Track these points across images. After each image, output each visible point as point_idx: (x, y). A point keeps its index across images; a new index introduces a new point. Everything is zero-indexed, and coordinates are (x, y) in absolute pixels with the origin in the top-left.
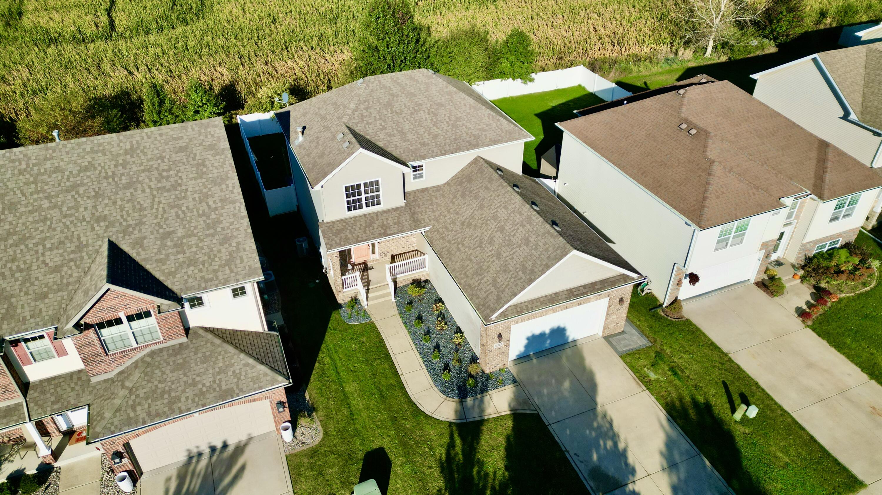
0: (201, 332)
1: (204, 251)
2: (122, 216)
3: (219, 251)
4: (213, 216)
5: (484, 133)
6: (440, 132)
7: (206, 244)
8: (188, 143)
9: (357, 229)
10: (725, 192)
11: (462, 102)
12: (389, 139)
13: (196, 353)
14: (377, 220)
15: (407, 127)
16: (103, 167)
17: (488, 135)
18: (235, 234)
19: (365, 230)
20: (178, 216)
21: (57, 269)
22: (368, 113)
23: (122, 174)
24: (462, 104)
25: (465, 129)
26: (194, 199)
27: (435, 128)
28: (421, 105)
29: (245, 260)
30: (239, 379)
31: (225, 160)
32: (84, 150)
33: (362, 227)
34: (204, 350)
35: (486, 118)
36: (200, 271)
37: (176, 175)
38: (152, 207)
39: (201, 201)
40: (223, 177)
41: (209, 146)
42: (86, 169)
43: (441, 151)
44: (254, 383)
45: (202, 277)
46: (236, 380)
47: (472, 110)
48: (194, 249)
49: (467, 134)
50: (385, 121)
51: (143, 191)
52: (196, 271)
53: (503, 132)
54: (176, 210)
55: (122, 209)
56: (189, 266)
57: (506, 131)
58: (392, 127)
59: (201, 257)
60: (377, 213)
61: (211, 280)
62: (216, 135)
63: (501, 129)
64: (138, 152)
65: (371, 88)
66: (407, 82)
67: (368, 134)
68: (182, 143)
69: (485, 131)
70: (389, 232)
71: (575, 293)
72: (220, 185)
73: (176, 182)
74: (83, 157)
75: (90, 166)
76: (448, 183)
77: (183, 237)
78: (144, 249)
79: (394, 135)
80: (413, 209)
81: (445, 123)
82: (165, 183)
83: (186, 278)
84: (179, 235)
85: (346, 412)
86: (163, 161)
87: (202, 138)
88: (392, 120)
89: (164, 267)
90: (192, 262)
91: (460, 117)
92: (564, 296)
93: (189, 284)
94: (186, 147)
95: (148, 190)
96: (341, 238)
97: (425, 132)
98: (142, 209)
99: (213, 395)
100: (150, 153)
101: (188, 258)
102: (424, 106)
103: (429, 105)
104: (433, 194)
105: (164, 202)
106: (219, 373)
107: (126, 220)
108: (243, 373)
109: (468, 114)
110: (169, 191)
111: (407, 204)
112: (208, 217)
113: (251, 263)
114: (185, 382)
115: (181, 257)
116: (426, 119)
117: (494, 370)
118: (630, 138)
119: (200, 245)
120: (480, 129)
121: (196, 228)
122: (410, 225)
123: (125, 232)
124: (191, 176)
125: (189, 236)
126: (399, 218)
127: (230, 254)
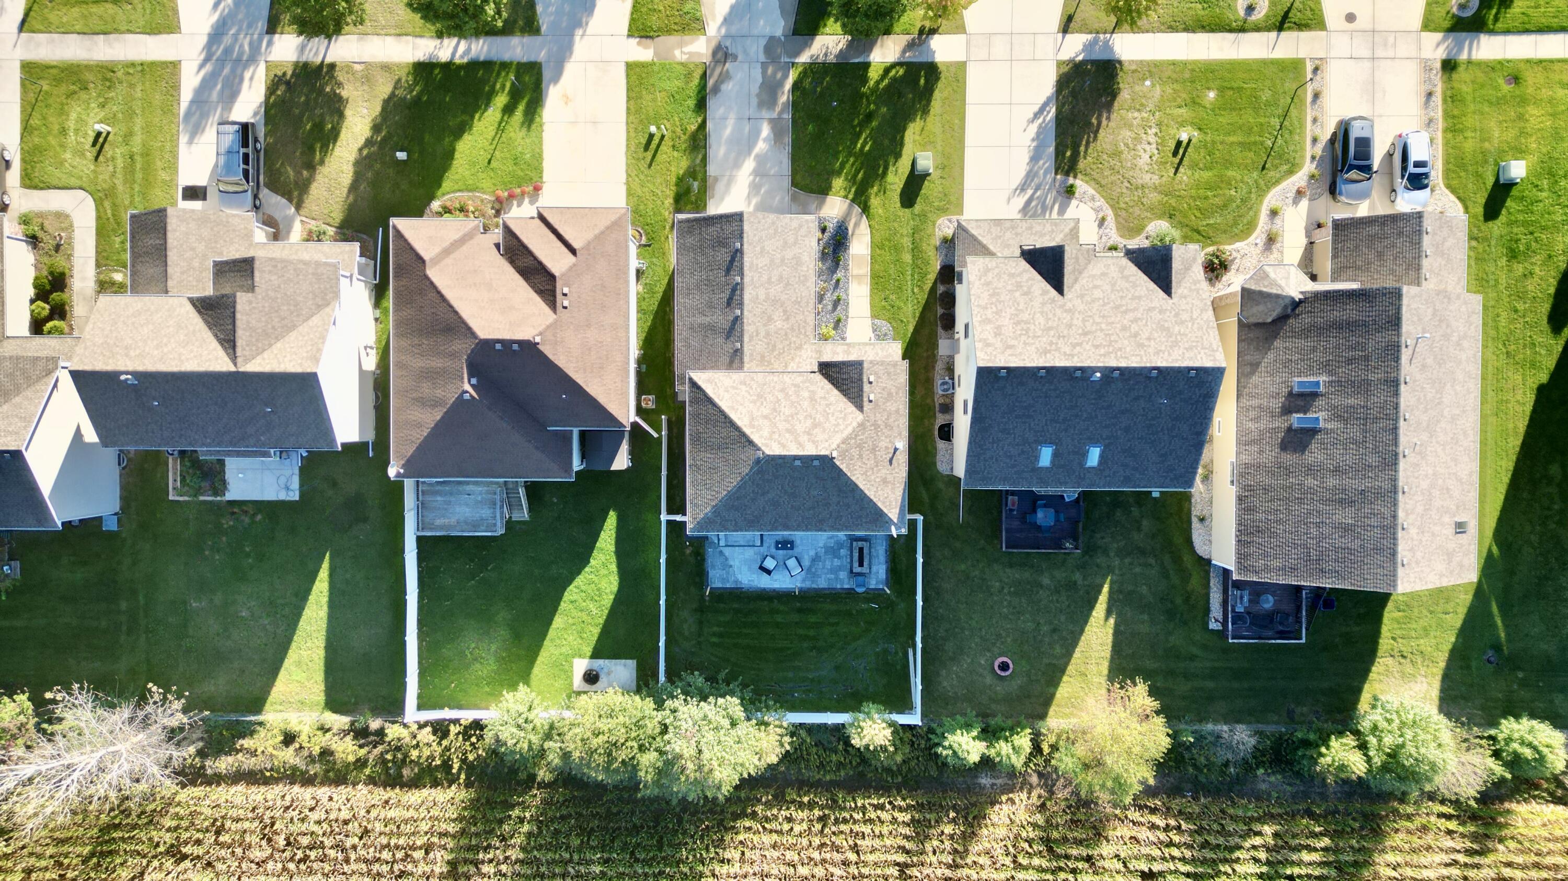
2: (1055, 310)
20: (1018, 304)
21: (1096, 287)
22: (838, 421)
23: (1053, 337)
24: (742, 414)
26: (1006, 313)
28: (785, 421)
32: (1078, 358)
35: (725, 397)
37: (1016, 330)
38: (1035, 313)
39: (1001, 310)
44: (980, 225)
46: (990, 230)
48: (1010, 283)
50: (824, 411)
51: (1040, 324)
54: (1019, 308)
55: (1054, 315)
56: (1014, 273)
58: (819, 405)
59: (1006, 277)
64: (1041, 350)
66: (789, 443)
68: (1009, 352)
73: (1017, 326)
74: (1078, 353)
75: (1074, 346)
77: (1016, 291)
78: (1042, 288)
79: (821, 397)
81: (768, 400)
82: (1025, 327)
84: (1018, 293)
85: (917, 237)
86: (1024, 341)
88: (817, 412)
89: (1030, 276)
90: (1012, 275)
91: (751, 402)
94: (1007, 348)
95: (1037, 324)
100: (1033, 348)
101: (1014, 278)
105: (1027, 315)
107: (1052, 308)
108: (984, 232)
110: (1023, 321)
112: (998, 300)
115: (1019, 279)
119: (1005, 284)
121: (1007, 295)
123: (1053, 301)
124: (1006, 328)
125: (1012, 291)
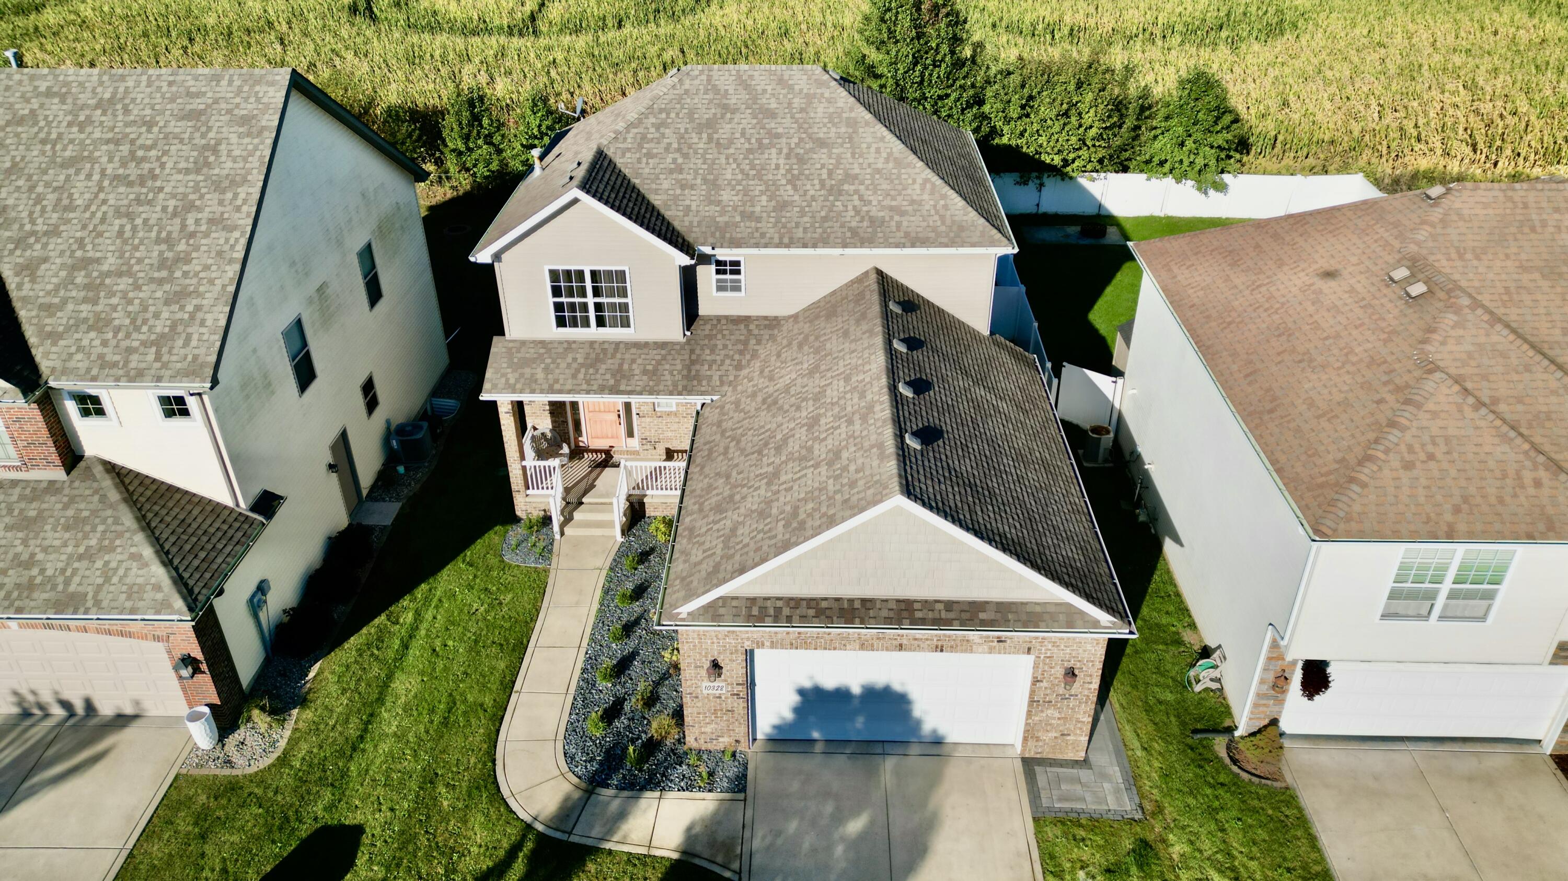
0: (98, 470)
1: (130, 308)
2: (31, 214)
3: (157, 316)
4: (182, 247)
5: (897, 218)
6: (796, 198)
7: (141, 295)
8: (208, 106)
9: (563, 365)
10: (1439, 456)
11: (874, 146)
12: (678, 192)
13: (66, 507)
14: (613, 356)
15: (729, 177)
16: (49, 124)
17: (905, 224)
18: (202, 289)
19: (578, 371)
20: (120, 233)
22: (657, 135)
23: (72, 141)
24: (873, 150)
25: (857, 203)
26: (164, 209)
27: (789, 187)
28: (778, 136)
29: (194, 343)
30: (107, 580)
31: (256, 148)
32: (36, 88)
33: (575, 365)
34: (82, 506)
35: (917, 186)
36: (105, 343)
37: (158, 159)
38: (87, 207)
39: (175, 214)
40: (238, 178)
41: (242, 117)
42: (21, 121)
43: (781, 238)
44: (129, 598)
45: (101, 357)
46: (100, 581)
47: (891, 165)
48: (115, 301)
49: (857, 212)
50: (686, 156)
51: (89, 176)
52: (97, 342)
53: (943, 223)
54: (124, 220)
55: (39, 200)
56: (90, 329)
57: (953, 222)
58: (696, 172)
59: (120, 319)
60: (617, 344)
61: (115, 365)
62: (265, 100)
63: (942, 218)
64: (119, 106)
65: (687, 86)
66: (769, 88)
67: (638, 175)
68: (197, 104)
69: (903, 213)
70: (622, 388)
71: (919, 615)
72: (223, 192)
73: (151, 171)
74: (28, 101)
75: (30, 118)
76: (795, 317)
77: (108, 274)
78: (33, 281)
79: (692, 187)
80: (698, 352)
81: (816, 182)
82: (133, 171)
83: (73, 349)
84: (105, 268)
85: (353, 730)
86: (149, 131)
87: (238, 100)
88: (703, 156)
89: (48, 321)
90: (99, 324)
91: (856, 177)
92: (885, 613)
93: (72, 364)
94: (201, 113)
95: (96, 177)
96: (522, 375)
97: (762, 193)
98: (70, 208)
99: (45, 596)
100: (135, 112)
101: (97, 315)
102: (784, 140)
103: (796, 140)
104: (756, 332)
105: (111, 202)
106: (80, 558)
107: (33, 222)
108: (121, 572)
109: (878, 171)
110: (130, 184)
111: (688, 342)
112: (171, 247)
113: (202, 351)
114: (17, 555)
116: (777, 167)
117: (710, 746)
118: (1263, 289)
119: (131, 295)
120: (891, 209)
121: (140, 261)
122: (675, 385)
124: (183, 165)
125: (120, 274)
126: (659, 363)
127: (173, 327)
